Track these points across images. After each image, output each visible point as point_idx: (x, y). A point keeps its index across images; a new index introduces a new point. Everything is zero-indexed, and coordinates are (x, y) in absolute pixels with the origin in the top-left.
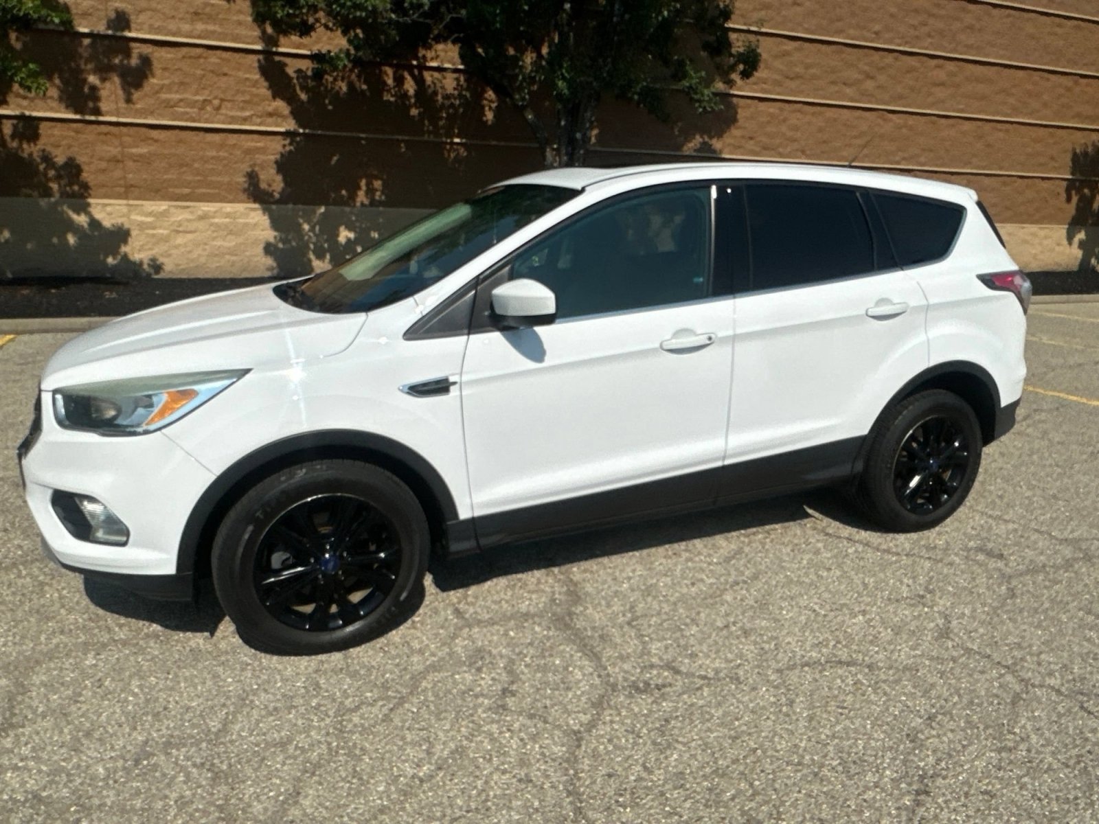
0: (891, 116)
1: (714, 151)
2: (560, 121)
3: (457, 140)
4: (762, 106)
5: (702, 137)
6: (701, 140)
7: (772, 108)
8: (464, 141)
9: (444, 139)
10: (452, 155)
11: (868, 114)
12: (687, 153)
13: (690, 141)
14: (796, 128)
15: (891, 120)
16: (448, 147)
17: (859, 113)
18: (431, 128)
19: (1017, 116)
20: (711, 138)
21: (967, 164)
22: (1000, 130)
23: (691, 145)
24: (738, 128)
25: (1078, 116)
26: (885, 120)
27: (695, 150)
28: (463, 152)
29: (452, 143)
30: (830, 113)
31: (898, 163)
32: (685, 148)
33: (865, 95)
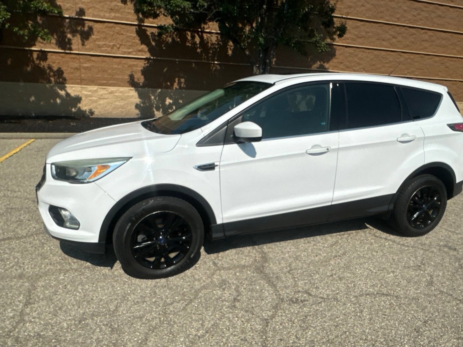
0: (403, 54)
1: (325, 69)
2: (260, 55)
3: (216, 62)
4: (347, 49)
5: (320, 62)
6: (320, 64)
7: (351, 50)
8: (219, 63)
9: (211, 62)
10: (214, 69)
11: (392, 53)
12: (314, 69)
13: (315, 64)
14: (361, 59)
15: (403, 56)
16: (212, 65)
17: (389, 53)
18: (205, 57)
19: (460, 55)
20: (324, 63)
21: (437, 75)
22: (452, 61)
23: (315, 66)
24: (336, 58)
26: (400, 56)
27: (317, 68)
28: (218, 67)
29: (214, 64)
30: (376, 52)
31: (406, 75)
32: (313, 67)
33: (392, 45)
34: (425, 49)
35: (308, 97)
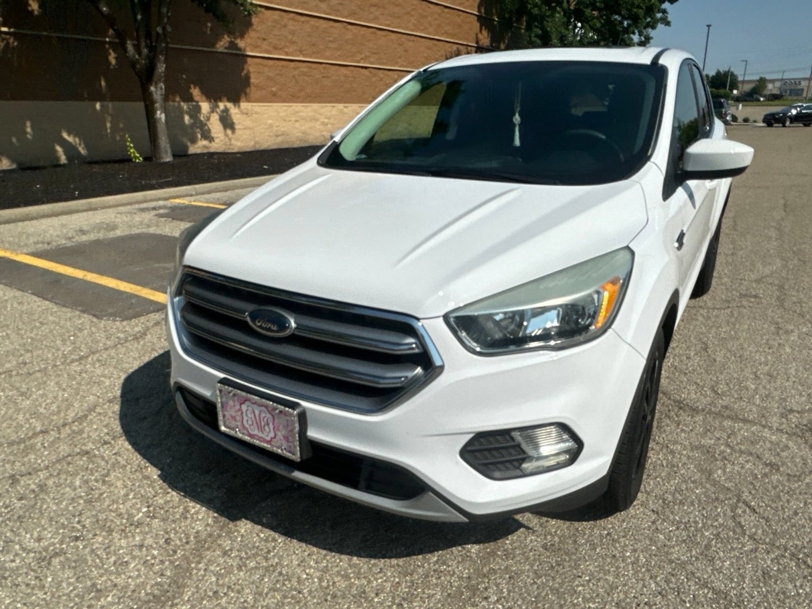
0: (350, 27)
1: (240, 49)
3: (4, 29)
4: (270, 14)
5: (229, 37)
6: (229, 39)
7: (275, 16)
8: (12, 30)
11: (336, 24)
12: (220, 50)
13: (221, 40)
14: (293, 33)
15: (350, 30)
17: (331, 23)
19: (417, 32)
20: (236, 38)
21: (396, 63)
22: (410, 41)
23: (222, 43)
24: (254, 30)
25: (447, 34)
26: (347, 29)
27: (225, 48)
28: (14, 42)
30: (313, 21)
31: (359, 62)
32: (218, 46)
34: (375, 19)
35: (221, 105)
